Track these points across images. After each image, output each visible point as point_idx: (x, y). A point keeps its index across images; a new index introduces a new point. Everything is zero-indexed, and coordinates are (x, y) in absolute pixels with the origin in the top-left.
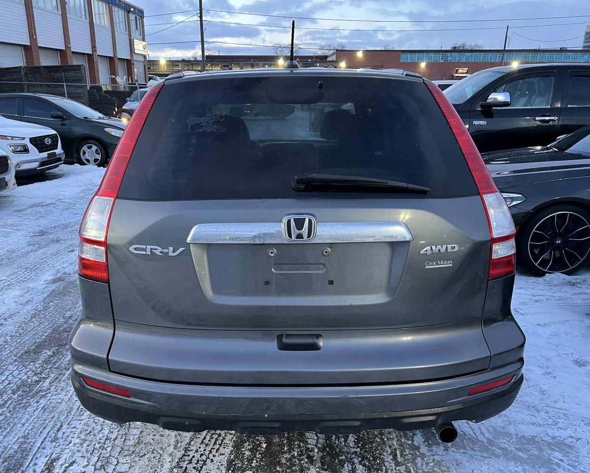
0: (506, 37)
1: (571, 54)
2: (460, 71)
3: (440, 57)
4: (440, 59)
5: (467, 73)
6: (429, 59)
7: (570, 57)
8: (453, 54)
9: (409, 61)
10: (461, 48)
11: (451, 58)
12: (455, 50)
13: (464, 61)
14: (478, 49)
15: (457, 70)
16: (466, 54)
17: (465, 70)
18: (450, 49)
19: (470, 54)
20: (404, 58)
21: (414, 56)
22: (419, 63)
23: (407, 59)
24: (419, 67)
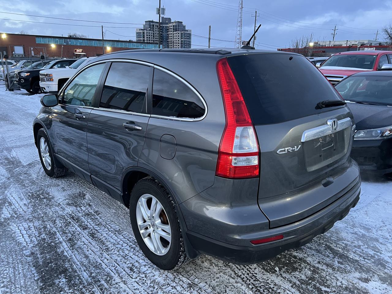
0: (103, 32)
1: (135, 44)
2: (78, 51)
3: (63, 41)
4: (63, 42)
5: (82, 52)
6: (56, 42)
7: (135, 45)
8: (71, 40)
9: (42, 43)
10: (75, 37)
11: (71, 42)
12: (70, 38)
13: (79, 45)
14: (84, 38)
15: (76, 50)
16: (79, 40)
17: (81, 50)
18: (68, 37)
19: (81, 41)
20: (38, 41)
21: (45, 39)
22: (50, 44)
23: (41, 41)
24: (51, 47)
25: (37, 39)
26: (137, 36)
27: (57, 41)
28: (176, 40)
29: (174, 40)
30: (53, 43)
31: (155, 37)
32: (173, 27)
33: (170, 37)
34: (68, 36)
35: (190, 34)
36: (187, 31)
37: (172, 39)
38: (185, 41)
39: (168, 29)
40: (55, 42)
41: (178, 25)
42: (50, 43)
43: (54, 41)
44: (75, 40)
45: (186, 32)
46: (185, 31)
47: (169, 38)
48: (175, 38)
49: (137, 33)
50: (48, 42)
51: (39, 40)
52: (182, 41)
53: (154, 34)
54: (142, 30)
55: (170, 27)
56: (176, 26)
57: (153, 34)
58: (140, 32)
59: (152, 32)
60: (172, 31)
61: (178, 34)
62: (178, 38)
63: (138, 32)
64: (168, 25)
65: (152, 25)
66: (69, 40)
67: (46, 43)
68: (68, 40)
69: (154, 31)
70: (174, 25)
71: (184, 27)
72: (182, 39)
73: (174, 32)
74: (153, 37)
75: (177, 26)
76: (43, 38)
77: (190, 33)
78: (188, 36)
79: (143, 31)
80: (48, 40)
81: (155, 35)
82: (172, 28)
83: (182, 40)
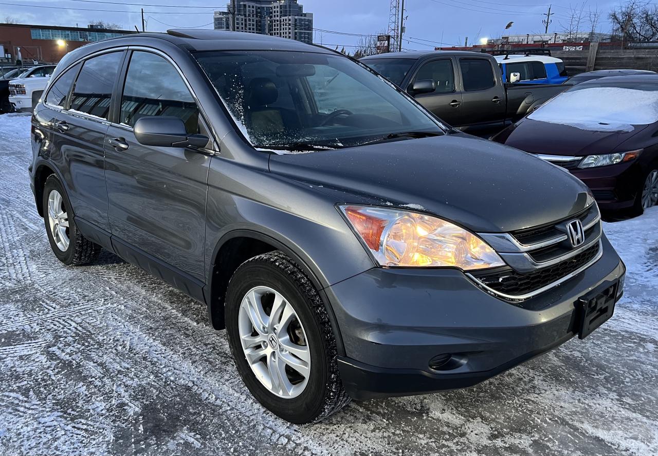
0: (143, 20)
3: (78, 35)
4: (78, 37)
8: (92, 33)
9: (42, 38)
10: (99, 27)
12: (92, 29)
14: (117, 29)
16: (107, 34)
20: (35, 35)
21: (47, 33)
22: (54, 41)
23: (40, 35)
24: (56, 45)
25: (33, 32)
26: (215, 25)
27: (68, 34)
28: (285, 31)
29: (282, 31)
30: (61, 39)
31: (248, 27)
32: (281, 8)
33: (275, 26)
34: (88, 26)
35: (310, 21)
36: (305, 15)
37: (278, 30)
38: (301, 33)
39: (271, 13)
40: (65, 37)
41: (290, 5)
42: (55, 39)
43: (62, 34)
44: (99, 33)
45: (303, 18)
46: (301, 16)
47: (274, 28)
48: (283, 28)
49: (216, 19)
50: (52, 36)
51: (36, 33)
52: (296, 33)
53: (246, 20)
54: (224, 13)
55: (275, 8)
56: (286, 6)
57: (243, 22)
58: (222, 18)
59: (243, 17)
60: (277, 16)
61: (290, 20)
62: (290, 29)
63: (216, 17)
64: (271, 6)
65: (243, 6)
66: (89, 34)
67: (49, 38)
68: (87, 33)
69: (245, 16)
70: (281, 4)
71: (301, 8)
72: (296, 29)
73: (283, 18)
74: (244, 26)
75: (288, 6)
76: (44, 30)
77: (310, 18)
78: (308, 25)
79: (227, 16)
80: (52, 34)
81: (248, 22)
82: (278, 9)
83: (296, 31)
